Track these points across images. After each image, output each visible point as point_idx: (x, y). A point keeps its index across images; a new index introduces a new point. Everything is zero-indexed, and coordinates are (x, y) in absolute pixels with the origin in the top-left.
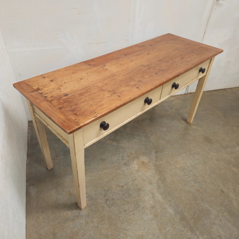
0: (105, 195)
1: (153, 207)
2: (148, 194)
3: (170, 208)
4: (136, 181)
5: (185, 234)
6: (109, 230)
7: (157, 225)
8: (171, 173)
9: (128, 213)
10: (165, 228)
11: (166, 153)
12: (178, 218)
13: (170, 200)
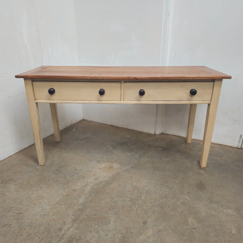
0: (61, 167)
1: (74, 191)
2: (84, 183)
3: (84, 199)
4: (89, 172)
5: (66, 218)
6: (34, 182)
7: (60, 200)
8: (122, 184)
9: (56, 183)
10: (61, 205)
11: (139, 171)
12: (79, 207)
13: (91, 196)
